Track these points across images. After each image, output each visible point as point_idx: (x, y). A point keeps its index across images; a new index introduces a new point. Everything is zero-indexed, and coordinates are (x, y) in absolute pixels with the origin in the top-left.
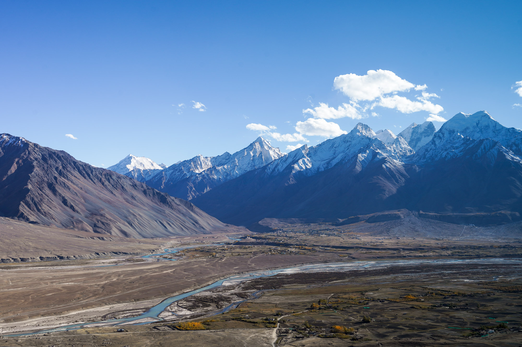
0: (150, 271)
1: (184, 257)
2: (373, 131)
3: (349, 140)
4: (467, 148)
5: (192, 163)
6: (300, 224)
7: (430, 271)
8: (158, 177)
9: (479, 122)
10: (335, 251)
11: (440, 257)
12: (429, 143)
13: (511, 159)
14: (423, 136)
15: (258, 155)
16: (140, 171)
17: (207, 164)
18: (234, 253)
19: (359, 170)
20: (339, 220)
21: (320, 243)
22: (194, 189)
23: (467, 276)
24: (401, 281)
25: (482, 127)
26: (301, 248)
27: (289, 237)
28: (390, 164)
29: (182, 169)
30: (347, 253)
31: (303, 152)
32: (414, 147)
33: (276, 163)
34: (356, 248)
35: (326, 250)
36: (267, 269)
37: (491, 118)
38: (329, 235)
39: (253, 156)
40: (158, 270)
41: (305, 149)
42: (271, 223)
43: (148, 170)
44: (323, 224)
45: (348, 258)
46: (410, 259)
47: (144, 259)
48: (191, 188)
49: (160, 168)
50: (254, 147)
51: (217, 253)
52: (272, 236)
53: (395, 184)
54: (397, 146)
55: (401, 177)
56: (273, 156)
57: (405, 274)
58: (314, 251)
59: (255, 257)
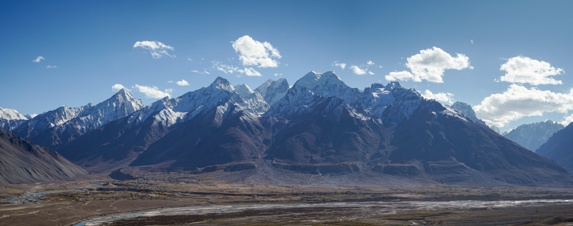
0: (16, 212)
1: (48, 201)
2: (231, 86)
3: (209, 93)
4: (317, 105)
5: (56, 114)
6: (160, 173)
7: (282, 213)
8: (24, 127)
9: (328, 81)
10: (194, 196)
11: (291, 202)
12: (283, 99)
13: (354, 116)
14: (278, 92)
15: (120, 106)
16: (7, 122)
17: (71, 114)
18: (96, 197)
19: (217, 121)
20: (197, 169)
21: (179, 189)
22: (58, 138)
23: (315, 218)
24: (256, 222)
25: (331, 86)
26: (161, 194)
27: (149, 184)
28: (246, 117)
29: (47, 119)
30: (205, 199)
31: (164, 103)
32: (269, 102)
33: (138, 113)
34: (213, 194)
35: (185, 195)
36: (128, 212)
37: (339, 78)
38: (188, 182)
39: (116, 107)
40: (23, 212)
41: (166, 101)
42: (132, 171)
43: (15, 121)
44: (182, 173)
45: (207, 203)
46: (264, 204)
47: (10, 202)
48: (56, 138)
49: (26, 119)
50: (117, 98)
51: (80, 197)
52: (133, 183)
53: (251, 135)
54: (253, 100)
55: (256, 129)
56: (136, 108)
57: (259, 216)
58: (173, 196)
59: (117, 201)
